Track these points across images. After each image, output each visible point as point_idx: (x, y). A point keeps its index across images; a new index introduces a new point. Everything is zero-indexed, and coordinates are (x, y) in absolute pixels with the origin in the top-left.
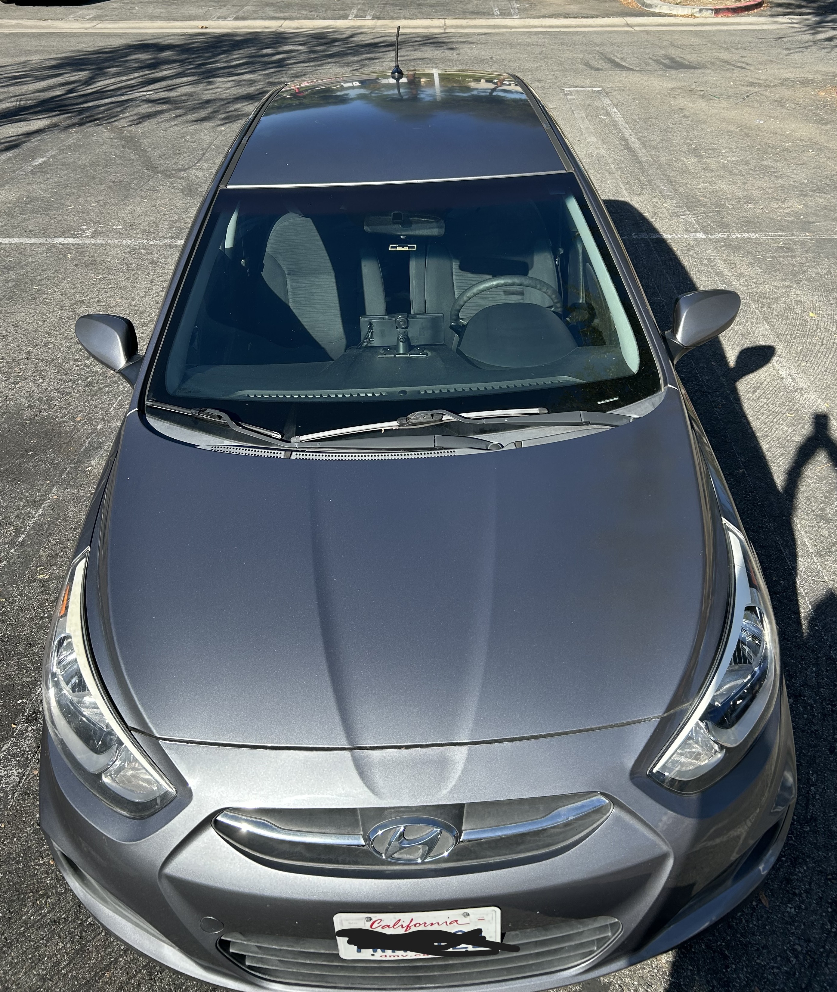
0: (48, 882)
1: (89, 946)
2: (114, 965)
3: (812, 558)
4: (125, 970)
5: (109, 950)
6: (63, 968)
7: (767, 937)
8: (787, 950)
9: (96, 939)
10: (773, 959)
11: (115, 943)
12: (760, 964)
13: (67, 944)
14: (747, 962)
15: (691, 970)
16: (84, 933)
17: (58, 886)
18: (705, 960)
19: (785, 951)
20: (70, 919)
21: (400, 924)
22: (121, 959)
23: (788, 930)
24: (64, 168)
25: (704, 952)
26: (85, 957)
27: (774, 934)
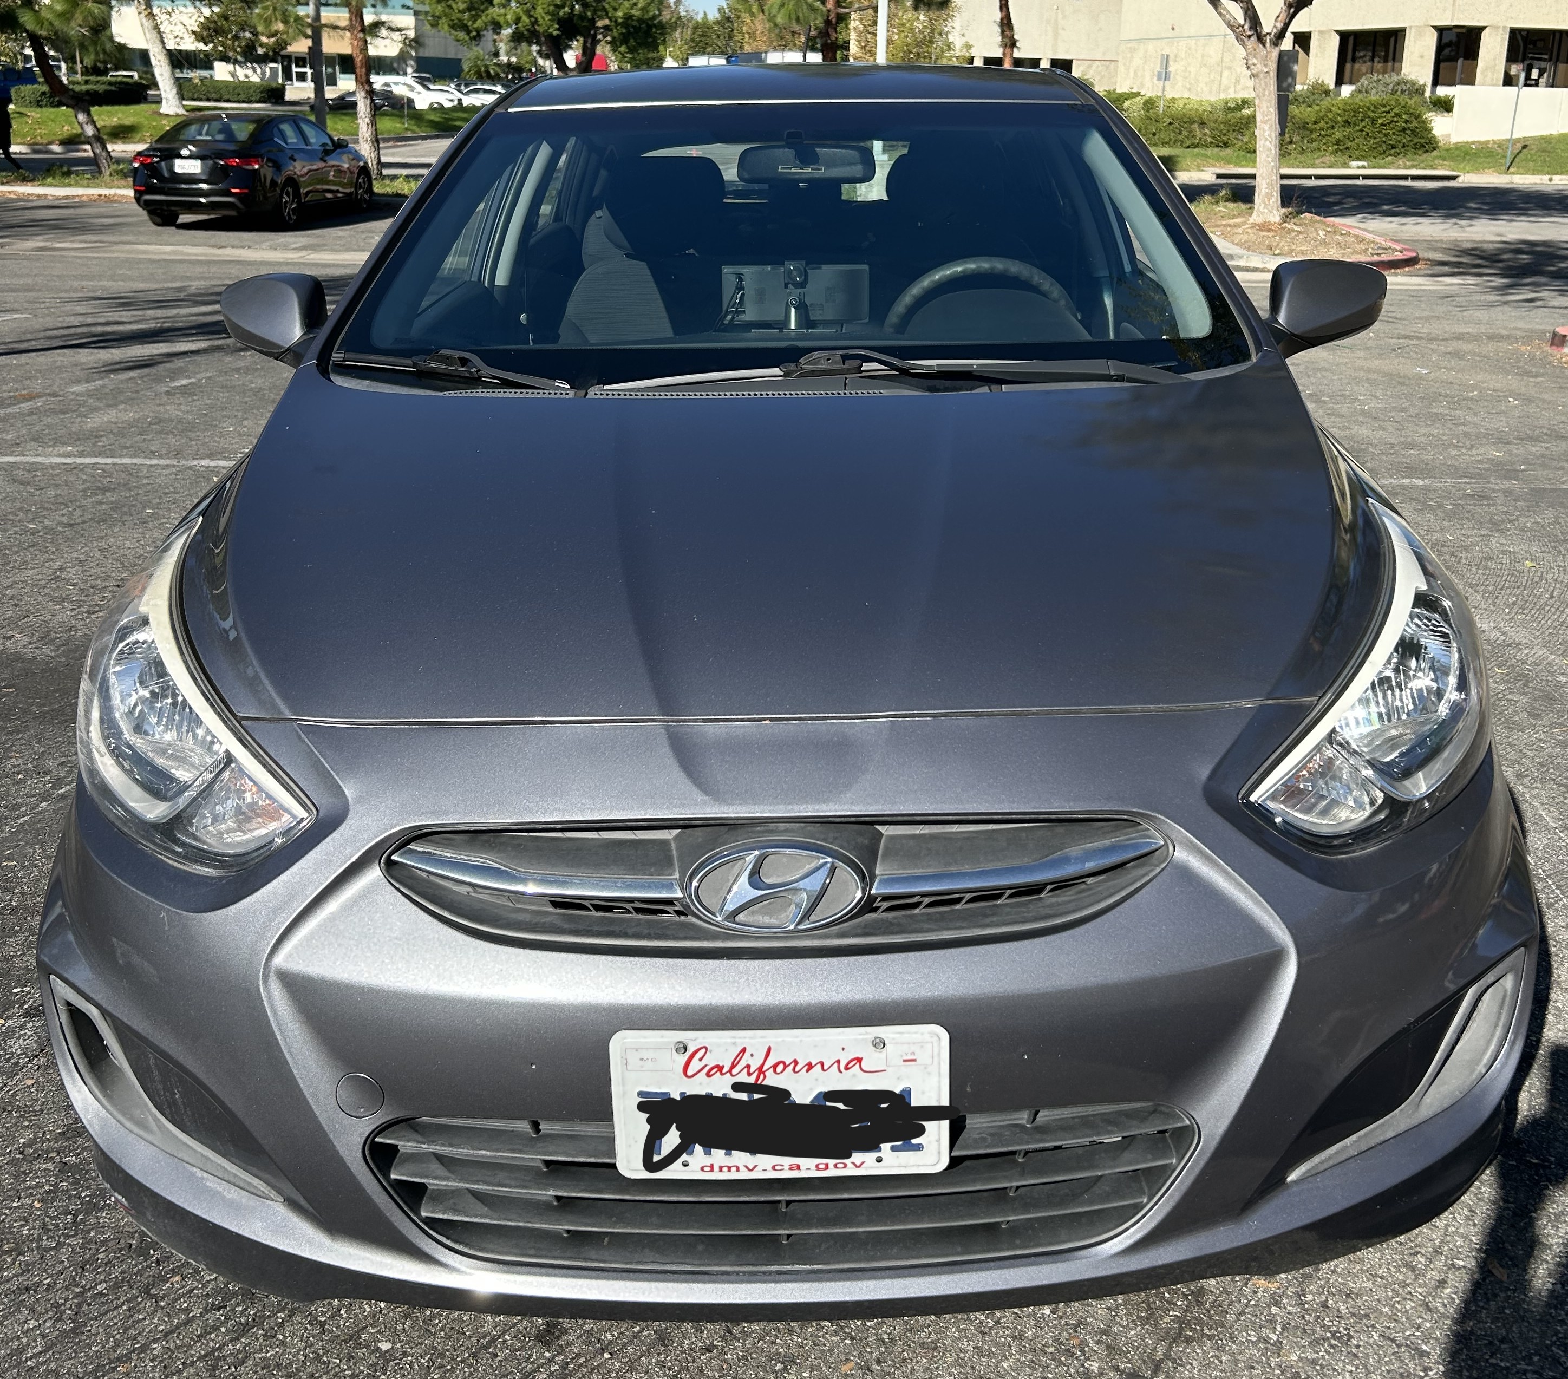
0: (25, 1232)
1: (91, 1326)
2: (139, 1354)
3: (1556, 834)
4: (161, 1362)
5: (132, 1332)
6: (31, 1358)
7: (1507, 1326)
8: (1551, 1345)
9: (110, 1315)
10: (1523, 1359)
11: (147, 1322)
12: (1497, 1365)
13: (45, 1322)
14: (1469, 1362)
15: (1351, 1372)
16: (85, 1307)
17: (45, 1238)
18: (1380, 1358)
19: (1548, 1347)
20: (59, 1286)
21: (743, 1063)
22: (155, 1346)
23: (1553, 1317)
24: (224, 390)
25: (1378, 1345)
26: (80, 1341)
27: (1523, 1320)
